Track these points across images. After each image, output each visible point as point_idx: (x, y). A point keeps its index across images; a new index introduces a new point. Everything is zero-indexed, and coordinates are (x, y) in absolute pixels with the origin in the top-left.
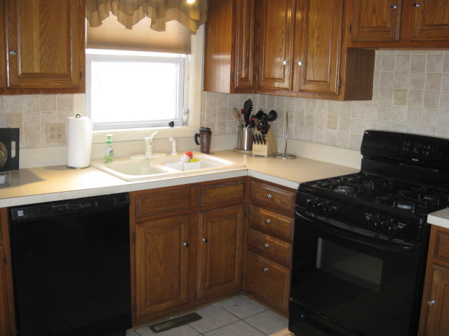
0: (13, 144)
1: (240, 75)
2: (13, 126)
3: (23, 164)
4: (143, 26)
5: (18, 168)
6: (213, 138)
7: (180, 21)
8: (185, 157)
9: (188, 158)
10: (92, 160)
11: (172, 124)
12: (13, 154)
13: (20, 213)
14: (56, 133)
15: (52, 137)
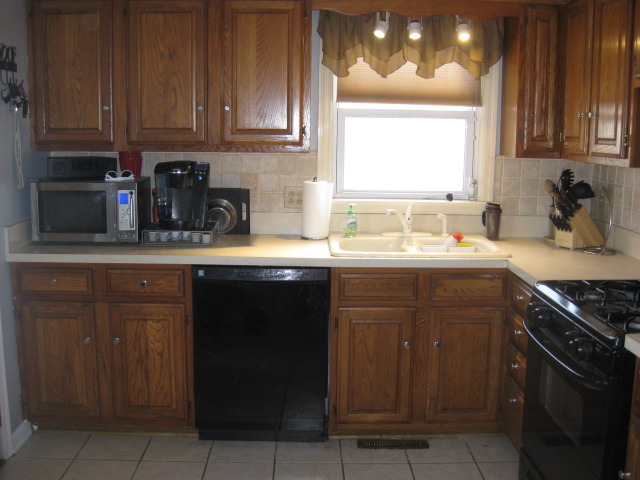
0: (244, 206)
1: (530, 133)
2: (244, 186)
3: (254, 228)
4: (407, 73)
5: (249, 233)
6: (503, 218)
7: (460, 63)
8: (451, 239)
9: (456, 241)
10: (332, 232)
11: (450, 197)
12: (244, 218)
13: (201, 273)
14: (295, 198)
15: (291, 201)
